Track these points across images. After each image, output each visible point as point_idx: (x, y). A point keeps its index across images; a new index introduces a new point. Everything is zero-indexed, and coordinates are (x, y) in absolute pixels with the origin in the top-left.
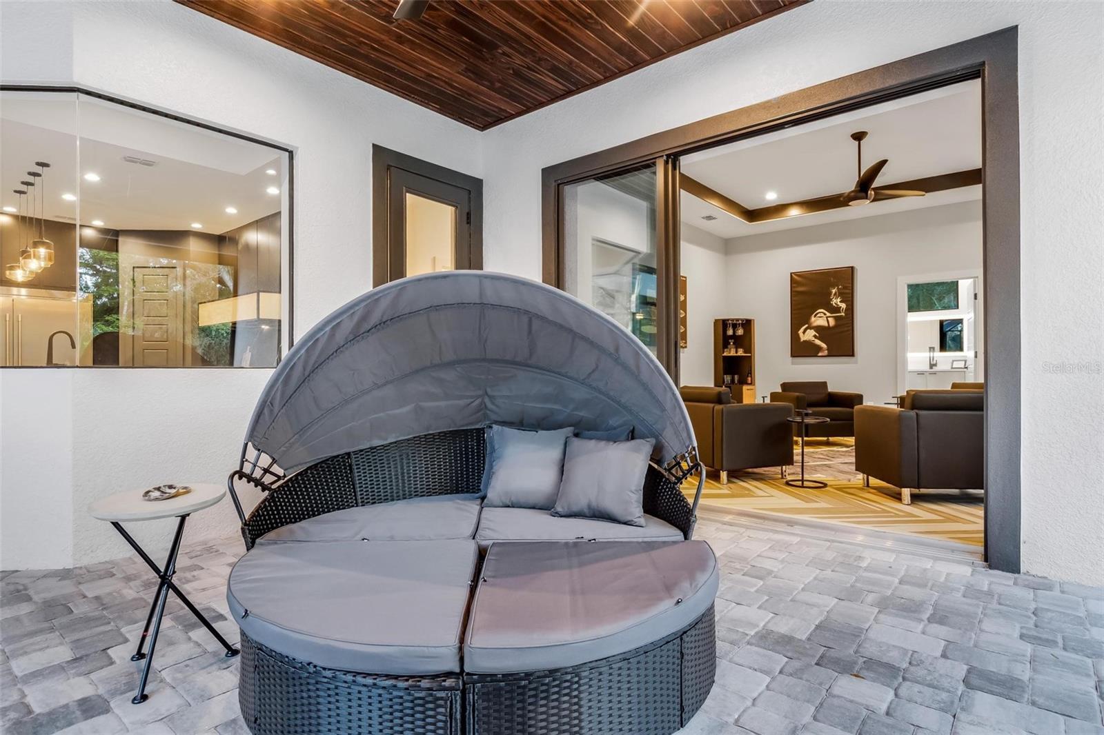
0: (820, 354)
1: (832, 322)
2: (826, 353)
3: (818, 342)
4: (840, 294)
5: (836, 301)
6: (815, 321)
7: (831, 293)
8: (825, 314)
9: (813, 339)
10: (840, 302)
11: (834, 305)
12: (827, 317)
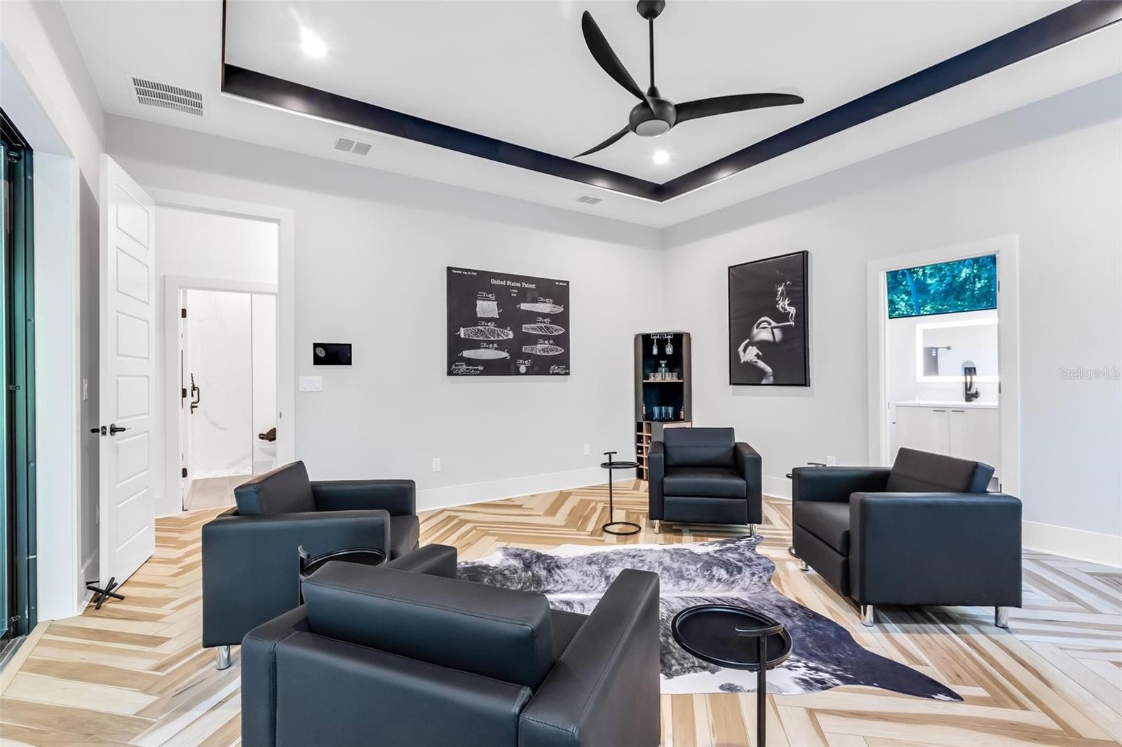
0: (763, 382)
1: (778, 335)
2: (771, 380)
3: (761, 364)
4: (788, 293)
5: (784, 304)
6: (758, 333)
7: (777, 291)
8: (770, 324)
9: (756, 359)
10: (789, 305)
11: (781, 309)
12: (772, 328)
